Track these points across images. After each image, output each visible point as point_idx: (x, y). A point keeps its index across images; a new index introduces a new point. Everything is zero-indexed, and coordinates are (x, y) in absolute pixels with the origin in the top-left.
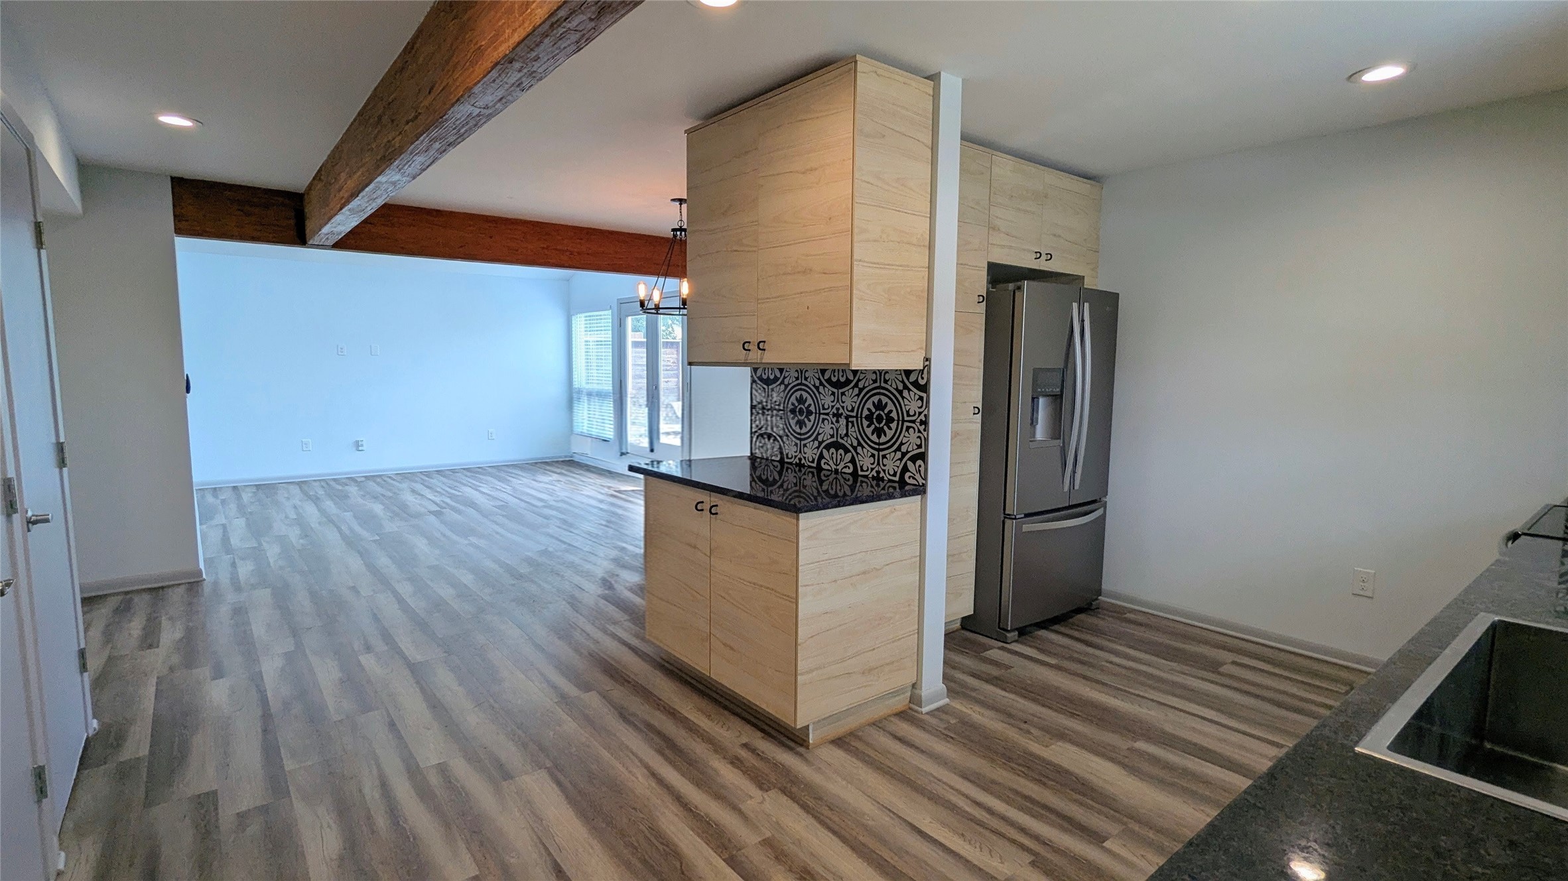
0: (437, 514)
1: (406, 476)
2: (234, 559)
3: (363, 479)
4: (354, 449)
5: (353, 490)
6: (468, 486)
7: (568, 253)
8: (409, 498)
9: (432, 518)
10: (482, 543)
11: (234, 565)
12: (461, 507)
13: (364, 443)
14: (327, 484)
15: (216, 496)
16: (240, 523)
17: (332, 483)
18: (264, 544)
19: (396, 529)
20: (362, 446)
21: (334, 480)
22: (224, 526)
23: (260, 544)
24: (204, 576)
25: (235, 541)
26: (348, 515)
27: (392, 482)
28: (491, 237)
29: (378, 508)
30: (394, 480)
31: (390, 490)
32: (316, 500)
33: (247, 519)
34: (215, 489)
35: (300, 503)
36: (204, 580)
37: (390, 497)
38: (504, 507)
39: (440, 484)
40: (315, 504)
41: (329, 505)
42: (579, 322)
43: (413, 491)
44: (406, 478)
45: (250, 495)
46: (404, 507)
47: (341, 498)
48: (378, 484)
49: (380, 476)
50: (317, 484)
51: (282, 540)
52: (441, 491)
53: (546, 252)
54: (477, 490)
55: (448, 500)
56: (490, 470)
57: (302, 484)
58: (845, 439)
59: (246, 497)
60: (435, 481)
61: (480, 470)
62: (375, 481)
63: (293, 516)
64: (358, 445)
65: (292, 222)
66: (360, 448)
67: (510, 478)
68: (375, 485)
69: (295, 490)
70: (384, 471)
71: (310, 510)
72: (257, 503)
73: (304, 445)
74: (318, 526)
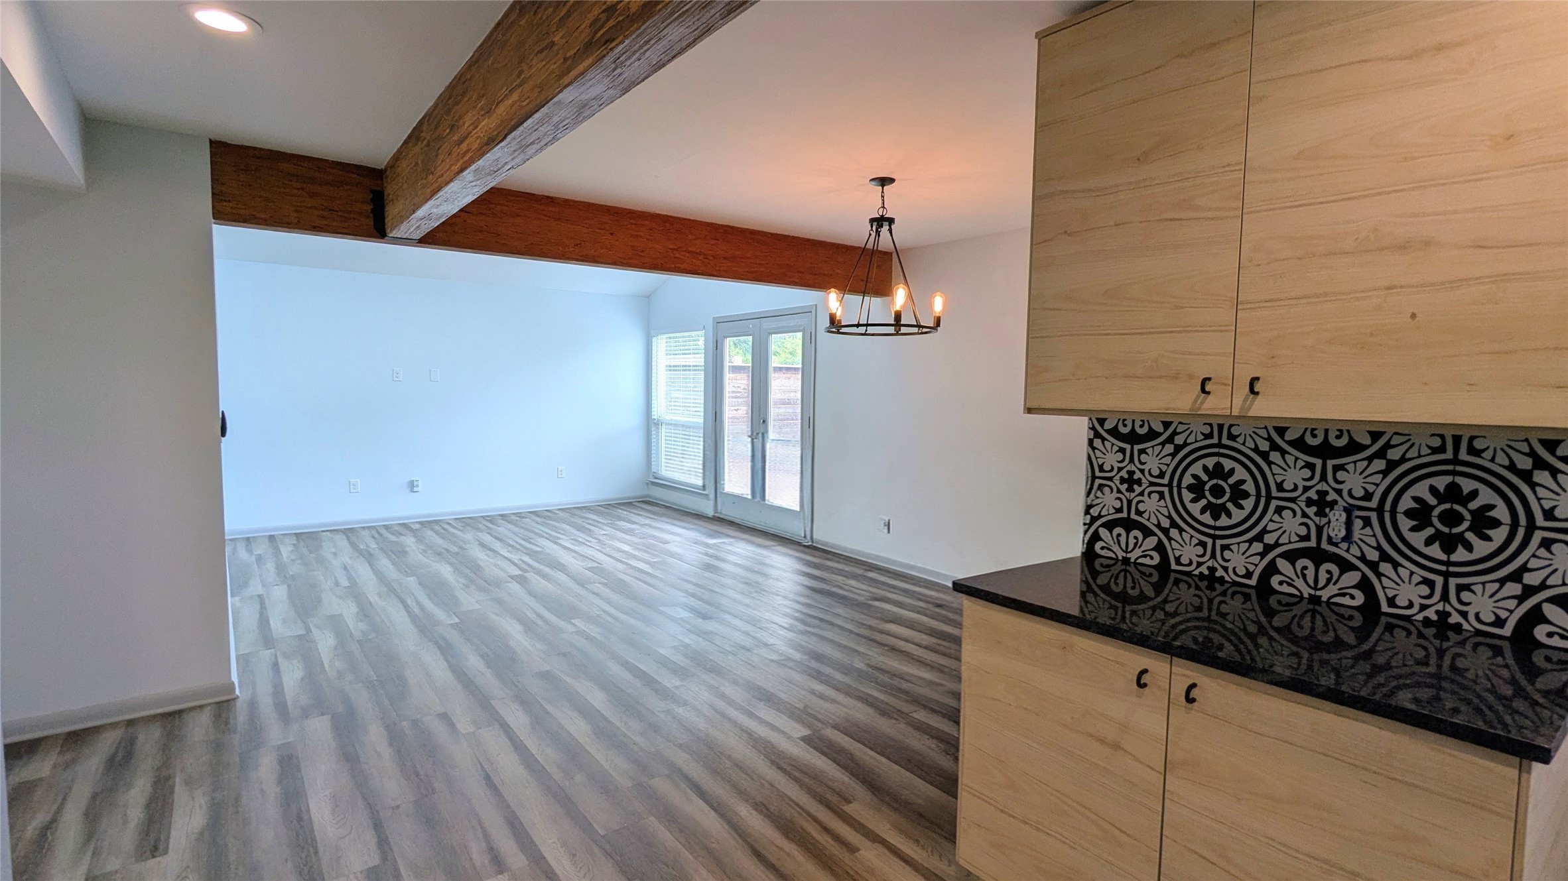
0: (521, 580)
1: (468, 522)
2: (276, 656)
3: (418, 526)
4: (408, 490)
5: (409, 541)
6: (543, 537)
7: (701, 257)
8: (480, 555)
9: (515, 587)
10: (594, 631)
11: (276, 667)
12: (547, 570)
13: (420, 484)
14: (378, 532)
15: (249, 549)
16: (280, 593)
17: (384, 532)
18: (314, 630)
19: (477, 606)
20: (417, 486)
21: (386, 527)
22: (260, 596)
23: (309, 631)
24: (237, 692)
25: (276, 624)
26: (412, 581)
27: (452, 530)
28: (612, 234)
29: (446, 571)
30: (455, 528)
31: (454, 543)
32: (369, 557)
33: (289, 586)
34: (248, 539)
35: (349, 562)
36: (238, 697)
37: (457, 553)
38: (598, 570)
39: (510, 535)
40: (369, 562)
41: (385, 563)
42: (661, 344)
43: (482, 545)
44: (468, 525)
45: (290, 548)
46: (477, 569)
47: (398, 554)
48: (437, 533)
49: (437, 522)
50: (366, 533)
51: (335, 622)
52: (514, 544)
53: (677, 255)
54: (556, 543)
55: (527, 559)
56: (561, 514)
57: (348, 532)
58: (1344, 545)
59: (286, 551)
60: (503, 529)
61: (549, 514)
62: (432, 529)
63: (345, 583)
64: (412, 486)
65: (369, 207)
66: (415, 489)
67: (590, 527)
68: (434, 535)
69: (341, 541)
70: (440, 515)
71: (363, 571)
72: (299, 561)
73: (352, 487)
74: (377, 598)
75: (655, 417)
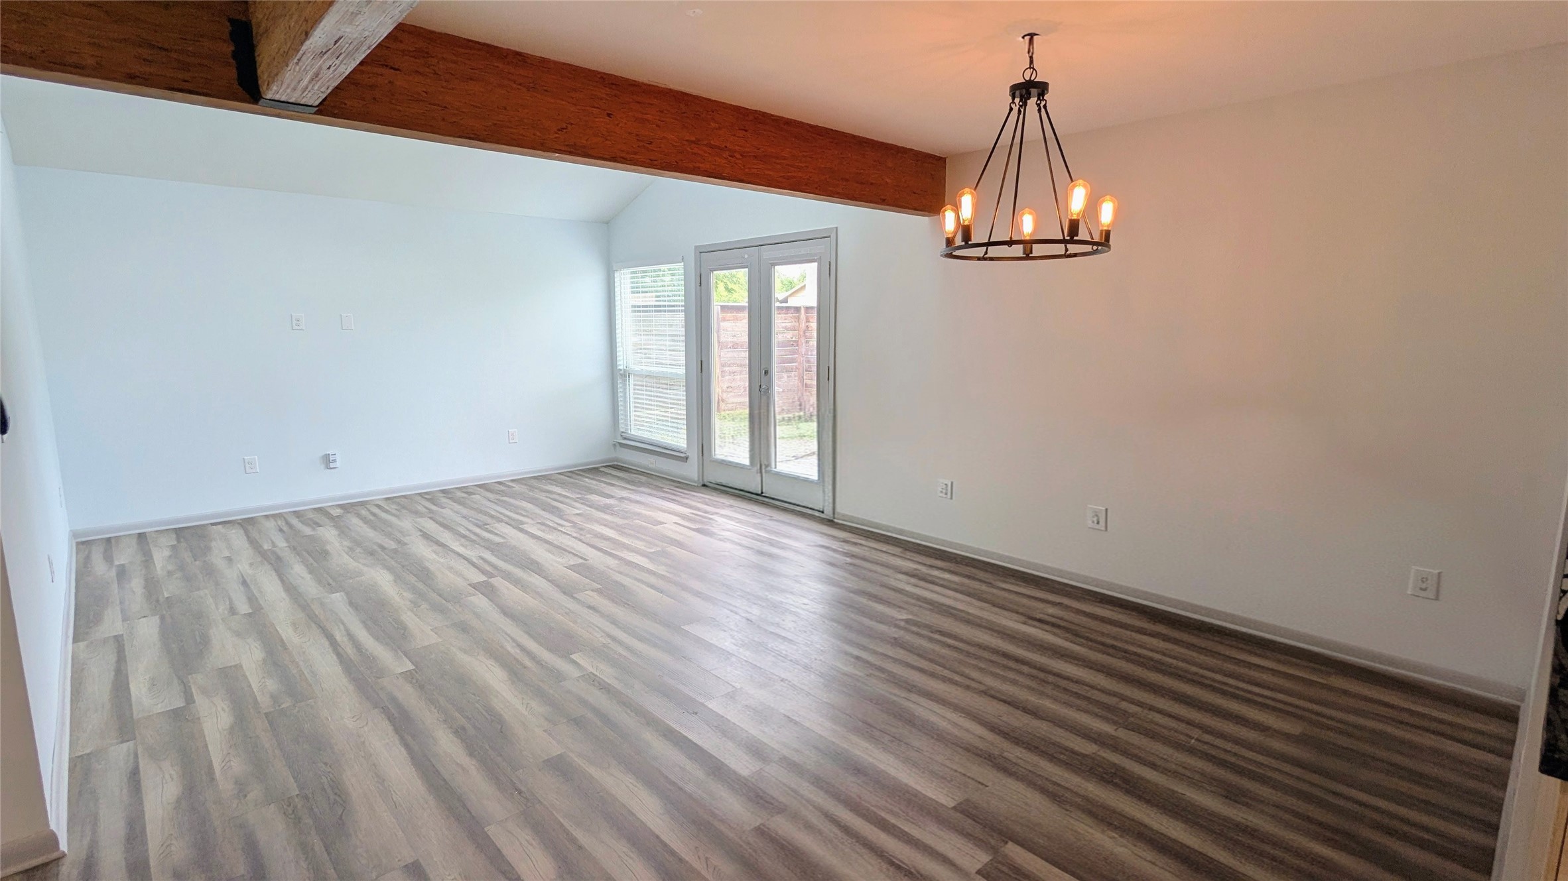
0: (487, 590)
1: (403, 503)
2: (136, 756)
3: (339, 512)
4: (323, 466)
5: (328, 534)
6: (502, 521)
7: (726, 154)
8: (423, 550)
9: (480, 602)
10: (607, 673)
11: (134, 778)
12: (518, 572)
13: (338, 458)
14: (288, 523)
15: (108, 558)
16: (148, 629)
17: (294, 521)
18: (198, 698)
19: (433, 639)
20: (334, 461)
21: (297, 514)
22: (118, 639)
23: (189, 699)
24: (63, 846)
25: (138, 689)
26: (338, 600)
27: (383, 515)
28: (609, 115)
29: (382, 579)
30: (386, 511)
31: (389, 535)
32: (276, 563)
33: (162, 618)
34: (109, 540)
35: (250, 572)
36: (64, 855)
37: (395, 551)
38: (584, 568)
39: (459, 519)
40: (277, 571)
41: (298, 571)
43: (426, 536)
44: (404, 507)
45: (167, 553)
46: (425, 574)
47: (315, 555)
48: (365, 520)
49: (363, 504)
50: (271, 524)
51: (230, 678)
52: (467, 533)
53: (696, 151)
54: (521, 530)
55: (488, 555)
56: (517, 487)
57: (247, 524)
59: (160, 556)
60: (450, 512)
61: (502, 488)
62: (359, 515)
63: (244, 608)
64: (327, 461)
65: (229, 48)
66: (332, 465)
67: (556, 504)
68: (360, 523)
69: (237, 537)
70: (368, 494)
71: (270, 588)
72: (179, 575)
73: (247, 466)
74: (290, 631)
75: (621, 367)
